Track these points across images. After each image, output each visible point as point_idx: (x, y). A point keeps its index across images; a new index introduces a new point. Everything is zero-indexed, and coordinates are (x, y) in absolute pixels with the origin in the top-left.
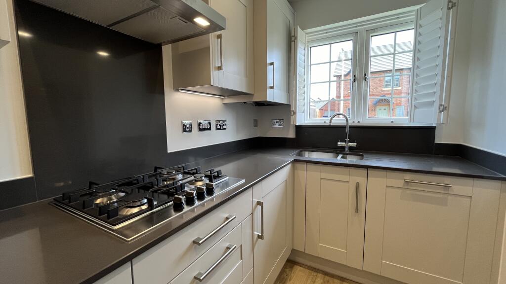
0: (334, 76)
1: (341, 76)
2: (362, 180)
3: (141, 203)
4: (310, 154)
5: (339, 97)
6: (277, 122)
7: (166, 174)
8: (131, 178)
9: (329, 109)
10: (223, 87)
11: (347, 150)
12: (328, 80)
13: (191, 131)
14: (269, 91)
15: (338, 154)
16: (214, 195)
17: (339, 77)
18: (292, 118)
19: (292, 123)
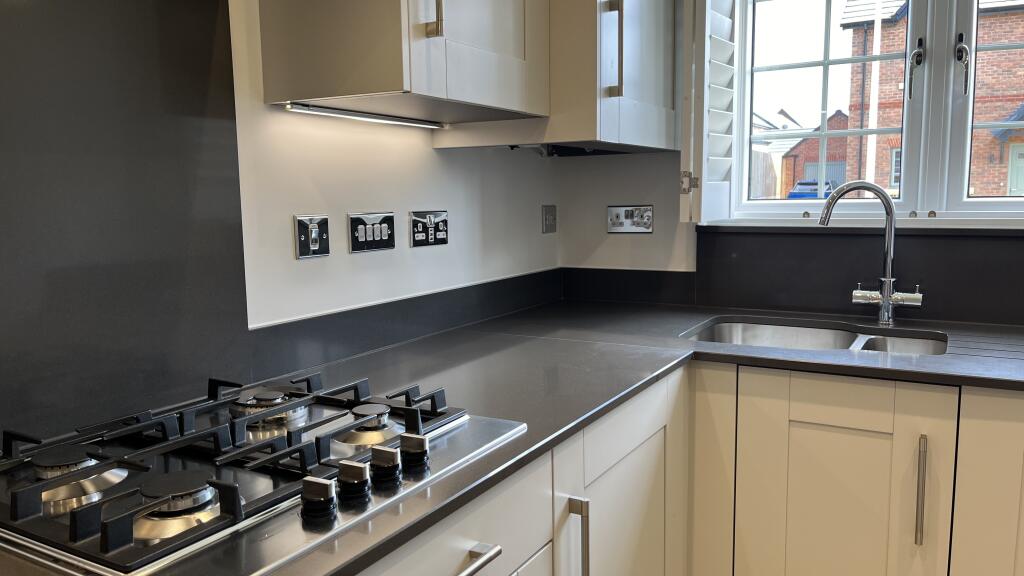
0: (845, 26)
1: (871, 24)
2: (939, 429)
3: (195, 501)
4: (749, 334)
5: (861, 107)
6: (629, 215)
7: (251, 406)
8: (138, 420)
9: (823, 153)
10: (442, 95)
11: (886, 319)
12: (821, 58)
13: (324, 250)
14: (605, 106)
15: (854, 333)
16: (429, 478)
17: (863, 29)
18: (685, 201)
19: (684, 218)
